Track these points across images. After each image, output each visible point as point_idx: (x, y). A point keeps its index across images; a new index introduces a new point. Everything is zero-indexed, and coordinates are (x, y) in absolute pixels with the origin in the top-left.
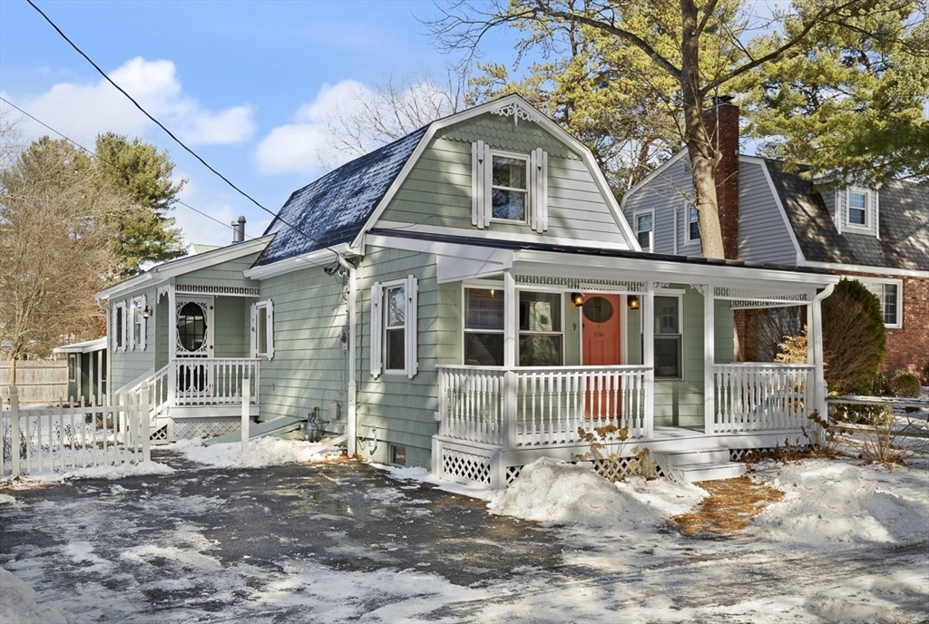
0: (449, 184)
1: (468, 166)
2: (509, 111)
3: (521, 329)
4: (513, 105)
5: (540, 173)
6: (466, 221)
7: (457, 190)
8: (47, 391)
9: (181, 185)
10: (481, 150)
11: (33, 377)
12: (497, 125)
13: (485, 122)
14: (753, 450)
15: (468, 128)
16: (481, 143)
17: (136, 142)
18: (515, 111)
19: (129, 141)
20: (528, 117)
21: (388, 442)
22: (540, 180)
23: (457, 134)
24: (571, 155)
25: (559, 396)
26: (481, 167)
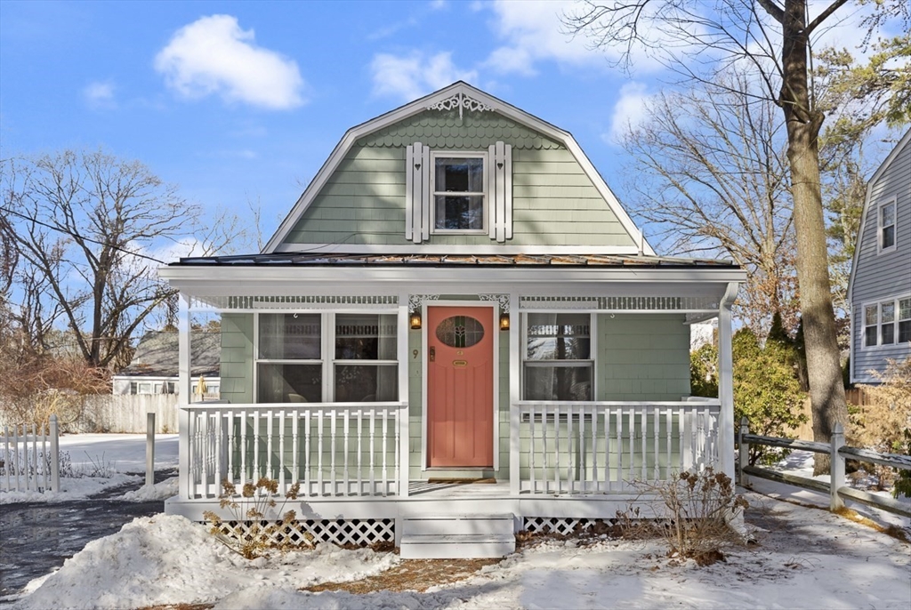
0: (375, 196)
1: (400, 172)
2: (452, 103)
3: (337, 358)
4: (458, 96)
5: (500, 172)
6: (395, 236)
7: (384, 202)
10: (417, 152)
12: (441, 122)
13: (425, 122)
14: (597, 520)
15: (402, 131)
16: (418, 145)
18: (460, 102)
20: (479, 107)
22: (500, 181)
23: (388, 140)
24: (546, 144)
25: (385, 438)
26: (418, 173)
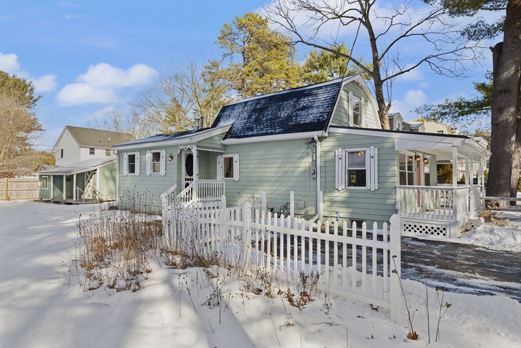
0: (344, 108)
1: (348, 101)
5: (363, 107)
7: (345, 111)
8: (24, 194)
9: (39, 98)
10: (351, 95)
11: (17, 186)
12: (354, 85)
16: (351, 92)
17: (14, 76)
18: (360, 81)
19: (11, 75)
21: (349, 218)
22: (363, 110)
23: (345, 88)
24: (368, 101)
26: (351, 102)
